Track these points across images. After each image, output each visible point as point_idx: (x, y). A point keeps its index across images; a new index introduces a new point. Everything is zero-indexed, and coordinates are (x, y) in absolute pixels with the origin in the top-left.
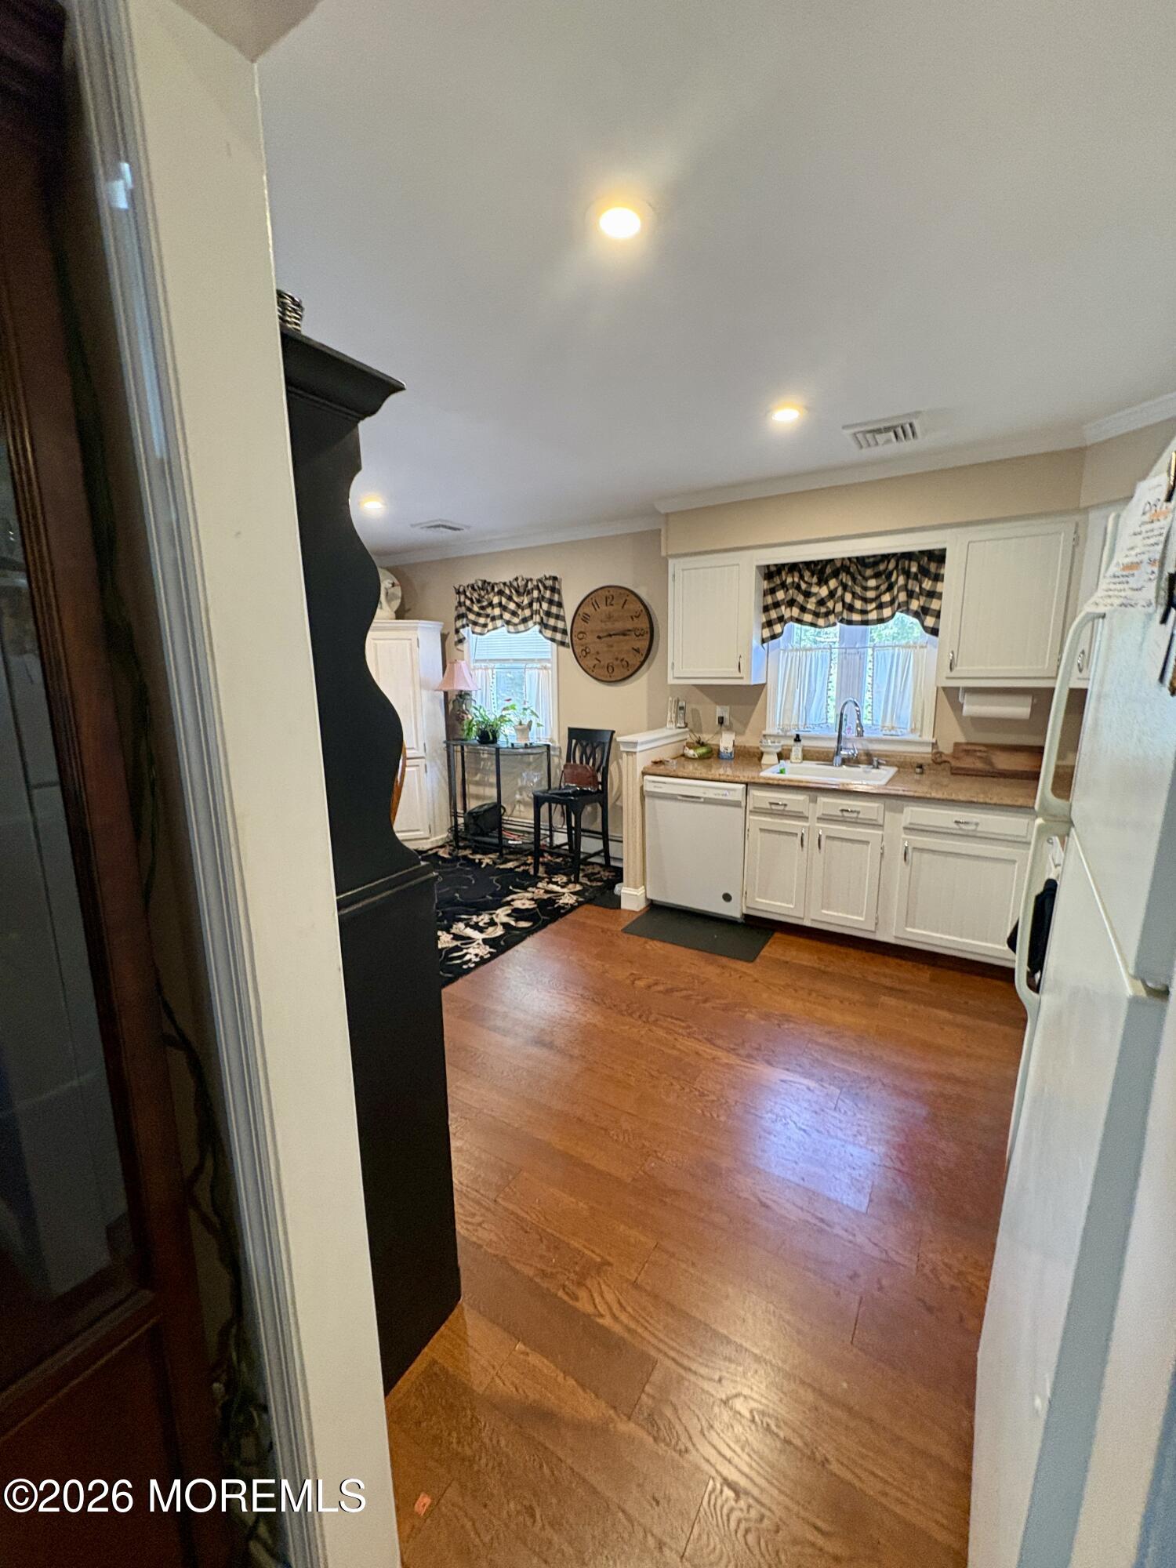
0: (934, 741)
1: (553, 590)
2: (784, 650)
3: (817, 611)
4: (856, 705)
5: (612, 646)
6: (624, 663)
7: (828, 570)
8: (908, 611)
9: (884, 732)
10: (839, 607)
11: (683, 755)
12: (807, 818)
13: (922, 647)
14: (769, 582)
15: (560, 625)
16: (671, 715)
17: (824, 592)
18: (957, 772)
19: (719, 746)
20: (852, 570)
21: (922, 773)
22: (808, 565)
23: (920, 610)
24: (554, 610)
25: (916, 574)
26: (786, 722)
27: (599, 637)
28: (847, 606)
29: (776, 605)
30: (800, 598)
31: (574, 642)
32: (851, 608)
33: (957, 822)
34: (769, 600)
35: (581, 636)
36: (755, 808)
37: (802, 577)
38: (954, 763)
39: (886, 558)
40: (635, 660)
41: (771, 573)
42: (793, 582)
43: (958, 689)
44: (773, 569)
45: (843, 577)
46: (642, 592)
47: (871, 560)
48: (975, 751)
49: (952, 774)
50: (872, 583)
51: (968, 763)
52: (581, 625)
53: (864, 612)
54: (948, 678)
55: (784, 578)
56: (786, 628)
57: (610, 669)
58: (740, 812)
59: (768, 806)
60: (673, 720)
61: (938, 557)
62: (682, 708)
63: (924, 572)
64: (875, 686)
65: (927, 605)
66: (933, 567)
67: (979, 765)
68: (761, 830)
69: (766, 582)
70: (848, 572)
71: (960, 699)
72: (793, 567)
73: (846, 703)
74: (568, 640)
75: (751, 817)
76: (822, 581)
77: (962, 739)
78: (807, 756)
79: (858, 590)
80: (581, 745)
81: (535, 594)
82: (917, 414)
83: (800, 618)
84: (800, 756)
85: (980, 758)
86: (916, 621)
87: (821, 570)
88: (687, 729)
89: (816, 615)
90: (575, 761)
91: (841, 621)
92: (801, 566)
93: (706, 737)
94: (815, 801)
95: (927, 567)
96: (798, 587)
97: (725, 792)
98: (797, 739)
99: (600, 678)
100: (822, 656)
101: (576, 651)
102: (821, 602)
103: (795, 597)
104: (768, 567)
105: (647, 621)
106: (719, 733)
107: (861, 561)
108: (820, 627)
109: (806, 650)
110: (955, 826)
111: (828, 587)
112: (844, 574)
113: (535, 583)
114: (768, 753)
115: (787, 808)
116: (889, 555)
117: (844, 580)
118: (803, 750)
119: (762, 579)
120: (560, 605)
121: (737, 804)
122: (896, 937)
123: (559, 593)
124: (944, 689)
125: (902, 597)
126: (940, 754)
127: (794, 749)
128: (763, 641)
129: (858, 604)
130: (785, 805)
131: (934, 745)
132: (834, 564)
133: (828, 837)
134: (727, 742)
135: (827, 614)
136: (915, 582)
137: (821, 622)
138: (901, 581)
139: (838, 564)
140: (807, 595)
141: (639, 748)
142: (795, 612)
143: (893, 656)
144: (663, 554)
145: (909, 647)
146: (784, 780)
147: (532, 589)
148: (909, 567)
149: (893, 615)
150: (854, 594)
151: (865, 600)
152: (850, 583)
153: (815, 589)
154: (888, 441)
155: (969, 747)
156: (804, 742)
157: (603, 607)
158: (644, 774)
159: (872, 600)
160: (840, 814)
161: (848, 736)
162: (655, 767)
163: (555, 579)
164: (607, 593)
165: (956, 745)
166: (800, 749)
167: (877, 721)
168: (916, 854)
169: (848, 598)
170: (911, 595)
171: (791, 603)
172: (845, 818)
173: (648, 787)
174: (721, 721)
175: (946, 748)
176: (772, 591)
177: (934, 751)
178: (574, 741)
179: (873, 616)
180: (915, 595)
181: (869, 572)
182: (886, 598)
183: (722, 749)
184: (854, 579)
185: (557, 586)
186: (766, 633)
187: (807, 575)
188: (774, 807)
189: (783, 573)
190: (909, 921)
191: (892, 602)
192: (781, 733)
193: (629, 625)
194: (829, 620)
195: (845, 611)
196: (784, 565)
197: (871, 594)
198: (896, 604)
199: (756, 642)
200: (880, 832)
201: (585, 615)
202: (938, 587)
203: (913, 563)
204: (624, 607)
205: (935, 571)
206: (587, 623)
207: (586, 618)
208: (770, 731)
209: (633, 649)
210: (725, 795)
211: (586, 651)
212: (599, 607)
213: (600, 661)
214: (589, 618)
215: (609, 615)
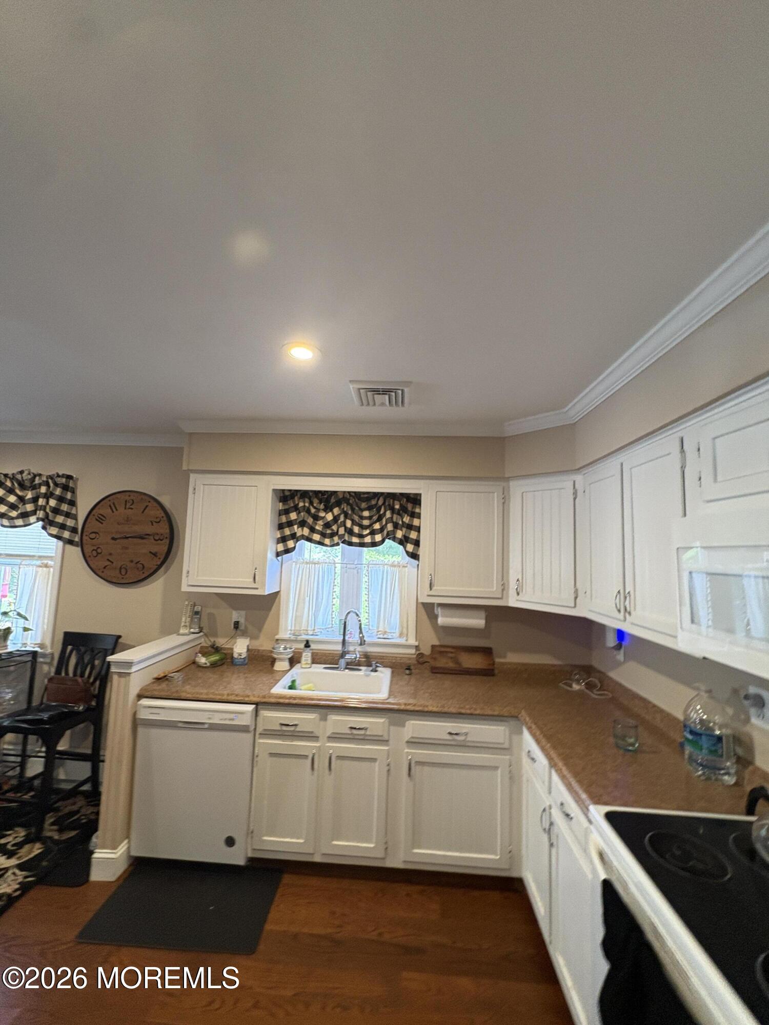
0: (417, 644)
1: (65, 488)
2: (296, 563)
3: (324, 532)
4: (357, 615)
5: (127, 548)
6: (140, 566)
7: (333, 500)
8: (394, 539)
9: (379, 636)
10: (342, 531)
11: (194, 663)
12: (318, 737)
13: (404, 567)
14: (284, 504)
15: (70, 523)
16: (185, 619)
17: (329, 517)
18: (435, 671)
19: (232, 649)
20: (351, 502)
21: (410, 674)
22: (317, 493)
23: (403, 538)
24: (65, 507)
25: (399, 510)
26: (297, 628)
27: (113, 539)
28: (348, 530)
29: (290, 524)
30: (310, 521)
31: (84, 541)
32: (350, 532)
33: (450, 734)
34: (284, 519)
35: (93, 536)
36: (265, 730)
37: (311, 503)
38: (433, 663)
39: (376, 495)
40: (152, 563)
41: (286, 497)
42: (304, 506)
43: (433, 604)
44: (287, 493)
45: (345, 506)
46: (165, 500)
47: (366, 496)
48: (446, 652)
49: (433, 673)
50: (366, 514)
51: (443, 662)
52: (93, 525)
53: (361, 536)
54: (429, 596)
55: (297, 503)
56: (297, 544)
57: (123, 571)
58: (249, 736)
59: (278, 728)
60: (188, 624)
61: (416, 499)
62: (197, 613)
63: (404, 509)
64: (370, 596)
65: (407, 535)
66: (410, 506)
67: (451, 665)
68: (272, 755)
69: (281, 504)
70: (348, 504)
71: (436, 611)
72: (304, 494)
73: (349, 613)
74: (77, 539)
75: (261, 741)
76: (328, 509)
77: (437, 643)
78: (317, 659)
79: (356, 518)
80: (78, 651)
81: (43, 490)
82: (408, 383)
83: (310, 537)
84: (309, 661)
85: (451, 658)
86: (401, 547)
87: (327, 499)
88: (202, 634)
89: (323, 535)
90: (67, 673)
91: (342, 542)
92: (311, 494)
93: (221, 642)
94: (324, 718)
95: (406, 506)
96: (308, 511)
97: (232, 716)
98: (307, 645)
99: (109, 579)
100: (328, 569)
101: (86, 551)
102: (327, 525)
103: (305, 519)
104: (283, 491)
105: (167, 526)
106: (233, 637)
107: (358, 496)
108: (326, 545)
109: (315, 564)
110: (448, 737)
111: (333, 514)
112: (345, 504)
113: (44, 479)
114: (281, 660)
115: (298, 729)
116: (378, 493)
117: (345, 509)
118: (313, 654)
119: (278, 501)
120: (72, 503)
121: (244, 729)
122: (405, 862)
123: (73, 491)
124: (423, 604)
125: (390, 527)
126: (421, 655)
127: (304, 654)
128: (278, 554)
129: (356, 529)
130: (296, 725)
131: (417, 647)
132: (337, 495)
133: (339, 758)
134: (240, 647)
135: (332, 536)
136: (399, 517)
137: (327, 541)
138: (388, 514)
139: (341, 496)
140: (316, 518)
141: (134, 669)
142: (306, 531)
143: (383, 572)
144: (185, 467)
145: (395, 566)
146: (295, 698)
147: (40, 485)
148: (393, 503)
149: (383, 541)
150: (353, 521)
151: (362, 527)
152: (350, 512)
153: (322, 514)
154: (383, 404)
155: (443, 649)
156: (313, 646)
157: (121, 510)
158: (140, 697)
159: (366, 527)
160: (349, 731)
161: (350, 640)
162: (156, 687)
163: (69, 477)
164: (127, 498)
165: (433, 647)
166: (310, 654)
167: (372, 626)
168: (419, 768)
169: (349, 524)
170: (396, 526)
171: (302, 524)
172: (356, 735)
173: (143, 715)
174: (237, 625)
175: (427, 651)
176: (286, 512)
177: (418, 652)
178: (70, 648)
179: (368, 539)
180: (399, 527)
181: (364, 505)
182: (377, 526)
183: (235, 655)
184: (353, 510)
185: (71, 484)
186: (281, 547)
187: (316, 501)
188: (285, 728)
189: (296, 498)
190: (416, 844)
191: (381, 530)
192: (293, 637)
193: (149, 529)
194: (333, 540)
195: (346, 535)
196: (297, 491)
197: (366, 522)
198: (385, 532)
199: (271, 555)
200: (386, 748)
201: (100, 516)
202: (416, 522)
203: (396, 502)
204: (145, 512)
205: (414, 510)
206: (102, 523)
207: (101, 519)
208: (282, 635)
209: (150, 552)
210: (233, 719)
211: (97, 552)
212: (117, 510)
213: (112, 563)
214: (104, 519)
215: (128, 518)
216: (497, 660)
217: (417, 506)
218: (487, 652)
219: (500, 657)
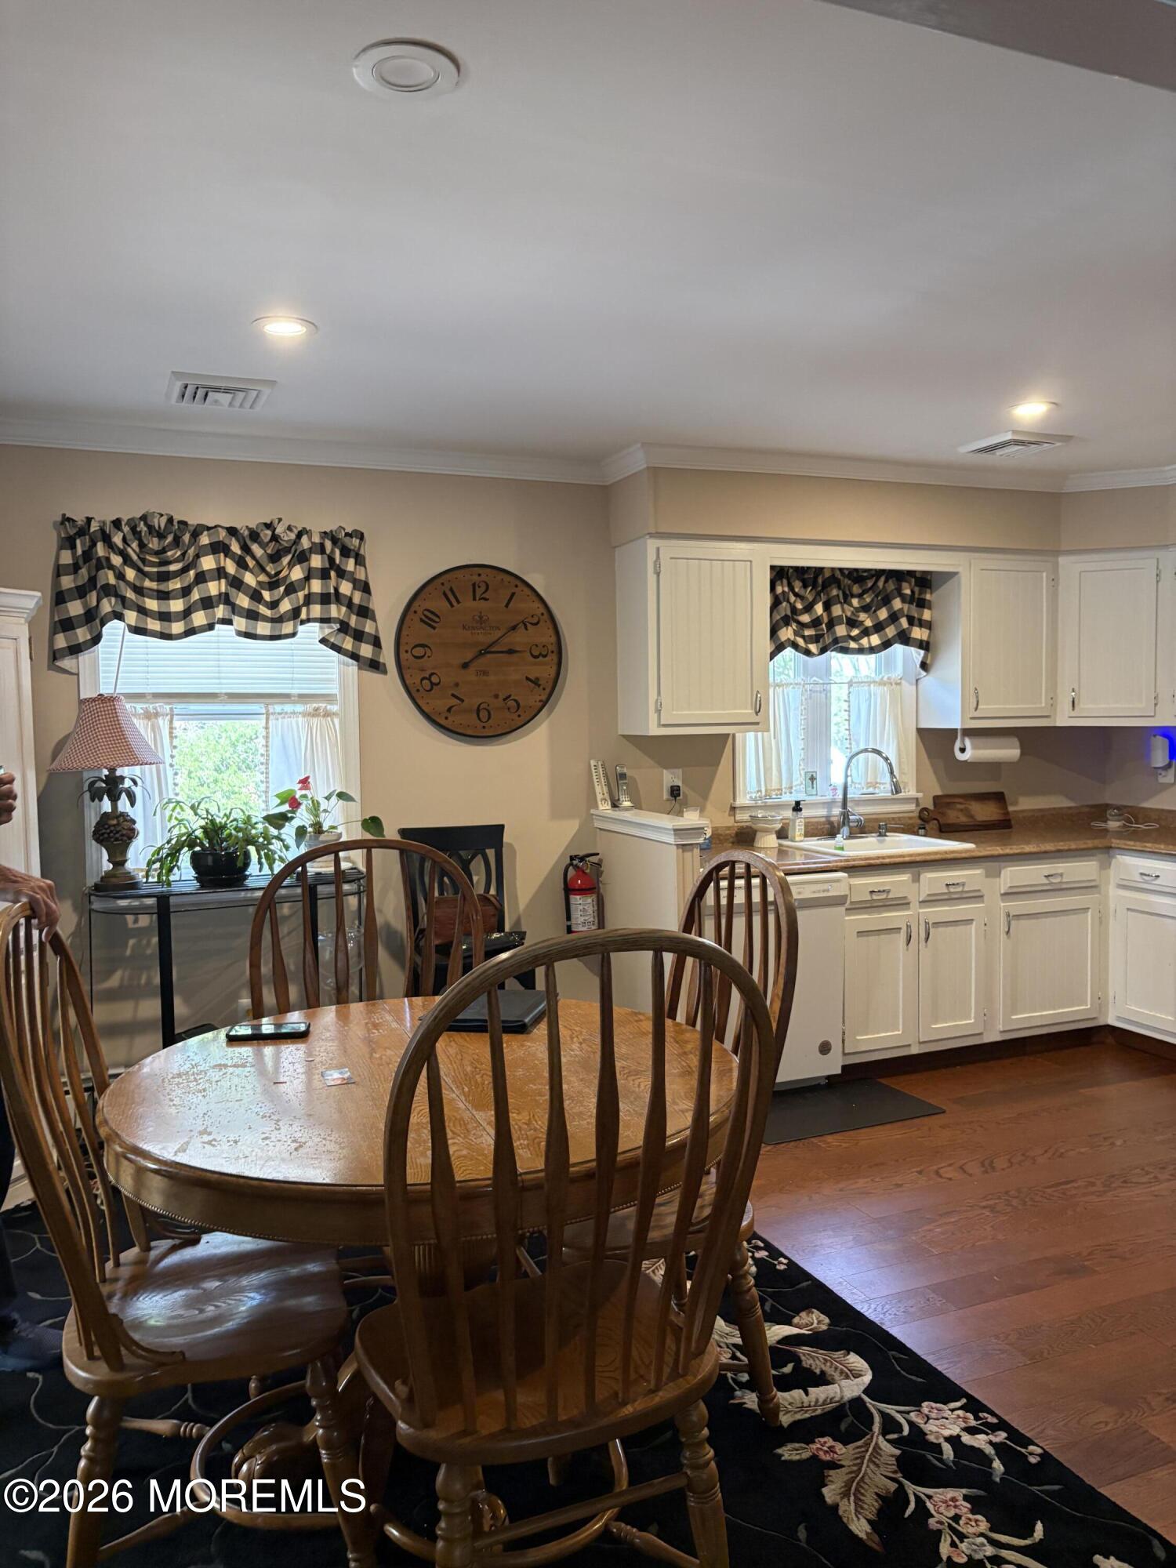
0: (917, 795)
1: (358, 557)
5: (484, 673)
6: (511, 703)
7: (820, 582)
8: (908, 642)
12: (910, 904)
13: (896, 683)
15: (371, 628)
17: (820, 610)
18: (946, 829)
22: (798, 571)
25: (909, 597)
31: (403, 663)
33: (1048, 876)
35: (419, 651)
37: (789, 587)
38: (939, 818)
42: (783, 592)
45: (835, 592)
47: (862, 575)
48: (954, 803)
50: (859, 602)
51: (951, 817)
52: (418, 631)
53: (850, 638)
54: (973, 718)
57: (483, 714)
59: (870, 897)
61: (924, 581)
62: (623, 776)
67: (963, 819)
68: (860, 933)
70: (838, 587)
71: (960, 743)
72: (782, 572)
74: (388, 658)
75: (850, 917)
76: (814, 595)
81: (316, 561)
85: (961, 810)
87: (813, 580)
91: (832, 648)
92: (790, 571)
94: (916, 879)
97: (824, 887)
98: (797, 807)
99: (458, 730)
101: (409, 681)
105: (551, 632)
107: (857, 576)
108: (812, 655)
110: (1046, 881)
111: (822, 604)
113: (317, 539)
114: (765, 833)
115: (891, 896)
126: (926, 810)
127: (794, 822)
130: (886, 892)
131: (919, 801)
133: (936, 924)
135: (817, 640)
137: (813, 648)
139: (827, 574)
142: (791, 634)
143: (869, 694)
145: (884, 684)
147: (311, 551)
148: (900, 586)
149: (885, 645)
155: (948, 800)
156: (805, 813)
157: (467, 602)
160: (945, 890)
163: (361, 534)
164: (475, 578)
165: (936, 798)
166: (801, 822)
168: (1017, 923)
171: (786, 620)
174: (675, 792)
177: (919, 808)
179: (864, 643)
181: (858, 588)
187: (798, 586)
188: (875, 897)
194: (816, 646)
200: (982, 905)
201: (426, 613)
202: (927, 615)
203: (905, 585)
204: (510, 605)
205: (922, 596)
206: (434, 628)
207: (430, 620)
208: (741, 801)
209: (527, 679)
210: (828, 891)
211: (431, 682)
212: (458, 602)
213: (462, 701)
214: (437, 620)
215: (481, 617)
216: (1011, 809)
217: (928, 590)
218: (999, 798)
219: (1012, 804)
